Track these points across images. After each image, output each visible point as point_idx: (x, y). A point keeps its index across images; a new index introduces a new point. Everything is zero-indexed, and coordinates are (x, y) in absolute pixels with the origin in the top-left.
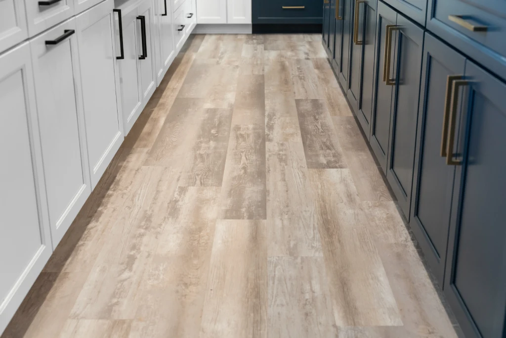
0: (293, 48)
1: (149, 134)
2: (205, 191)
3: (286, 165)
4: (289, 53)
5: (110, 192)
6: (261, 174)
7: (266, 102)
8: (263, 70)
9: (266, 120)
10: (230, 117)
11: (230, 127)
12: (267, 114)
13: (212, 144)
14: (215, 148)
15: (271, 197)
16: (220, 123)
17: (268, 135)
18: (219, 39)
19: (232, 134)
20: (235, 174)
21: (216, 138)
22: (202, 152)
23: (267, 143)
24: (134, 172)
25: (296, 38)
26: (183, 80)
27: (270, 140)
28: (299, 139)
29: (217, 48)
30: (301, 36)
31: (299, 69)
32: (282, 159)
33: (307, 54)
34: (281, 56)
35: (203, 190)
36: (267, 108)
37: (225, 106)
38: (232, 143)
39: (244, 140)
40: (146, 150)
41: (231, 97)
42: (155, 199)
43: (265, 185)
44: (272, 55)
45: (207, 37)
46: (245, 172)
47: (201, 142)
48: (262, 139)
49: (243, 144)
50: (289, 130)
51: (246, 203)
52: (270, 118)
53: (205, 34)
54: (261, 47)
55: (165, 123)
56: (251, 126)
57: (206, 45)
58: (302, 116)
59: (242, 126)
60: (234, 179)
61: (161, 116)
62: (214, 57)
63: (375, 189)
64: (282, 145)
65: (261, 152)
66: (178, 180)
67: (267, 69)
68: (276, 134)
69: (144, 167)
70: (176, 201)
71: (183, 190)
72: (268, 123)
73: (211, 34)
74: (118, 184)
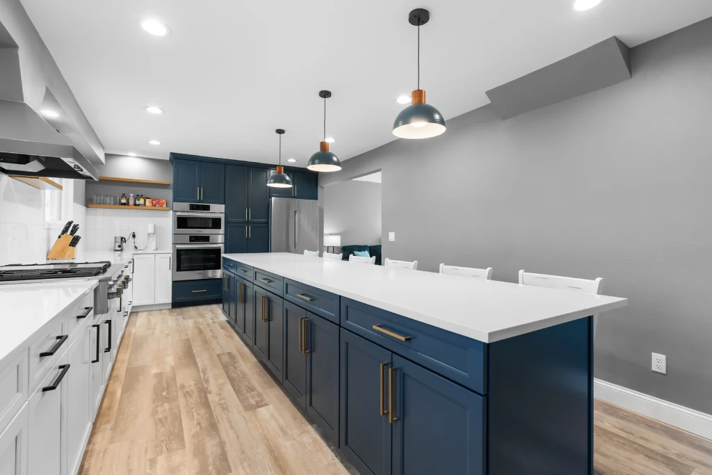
0: (202, 316)
3: (229, 412)
4: (201, 320)
6: (213, 427)
7: (197, 360)
8: (187, 335)
9: (202, 375)
10: (174, 378)
11: (176, 386)
12: (200, 370)
13: (166, 406)
14: (170, 409)
15: (228, 448)
16: (168, 384)
17: (207, 388)
18: (150, 315)
19: (180, 394)
20: (193, 432)
21: (168, 400)
22: (160, 416)
23: (208, 395)
24: (101, 455)
25: (202, 308)
27: (210, 392)
28: (229, 387)
29: (149, 322)
30: (204, 307)
31: (211, 330)
32: (225, 408)
33: (212, 319)
34: (196, 322)
35: (171, 457)
36: (199, 365)
37: (168, 369)
38: (182, 401)
39: (191, 396)
40: (109, 426)
41: (170, 360)
43: (219, 436)
44: (190, 323)
45: (140, 314)
46: (201, 428)
47: (157, 407)
48: (204, 392)
49: (191, 400)
50: (221, 381)
51: (210, 460)
52: (205, 374)
53: (138, 312)
54: (180, 317)
55: (122, 394)
56: (192, 383)
58: (225, 367)
59: (185, 384)
60: (194, 436)
62: (149, 329)
63: (295, 418)
64: (220, 394)
65: (206, 404)
66: (146, 451)
67: (189, 333)
68: (212, 386)
69: (111, 446)
71: (153, 462)
72: (204, 376)
73: (142, 312)
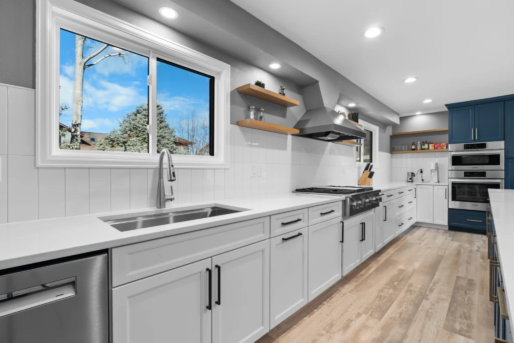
0: (471, 242)
1: (362, 275)
2: (370, 320)
3: (429, 320)
4: (467, 245)
5: (325, 302)
6: (409, 321)
7: (437, 273)
9: (431, 285)
10: (410, 277)
11: (407, 283)
12: (433, 280)
13: (391, 291)
14: (391, 294)
16: (402, 279)
17: (427, 295)
19: (406, 288)
20: (393, 315)
21: (395, 288)
22: (382, 294)
23: (424, 301)
24: (342, 295)
26: (396, 249)
27: (427, 299)
28: (447, 305)
31: (469, 256)
32: (428, 316)
33: (479, 248)
34: (460, 246)
36: (436, 277)
37: (410, 269)
38: (402, 294)
39: (411, 294)
40: (355, 284)
41: (417, 265)
42: (342, 315)
43: (407, 331)
44: (455, 244)
46: (400, 317)
47: (385, 288)
48: (423, 296)
49: (409, 296)
50: (443, 296)
52: (434, 285)
53: (421, 227)
55: (374, 271)
56: (419, 286)
57: (418, 233)
58: (457, 288)
59: (414, 285)
60: (391, 318)
61: (373, 267)
64: (433, 305)
65: (417, 306)
66: (360, 307)
67: (447, 253)
69: (348, 294)
70: (352, 321)
71: (359, 315)
72: (431, 287)
73: (424, 227)
74: (331, 299)
